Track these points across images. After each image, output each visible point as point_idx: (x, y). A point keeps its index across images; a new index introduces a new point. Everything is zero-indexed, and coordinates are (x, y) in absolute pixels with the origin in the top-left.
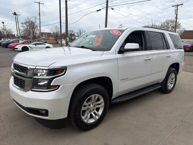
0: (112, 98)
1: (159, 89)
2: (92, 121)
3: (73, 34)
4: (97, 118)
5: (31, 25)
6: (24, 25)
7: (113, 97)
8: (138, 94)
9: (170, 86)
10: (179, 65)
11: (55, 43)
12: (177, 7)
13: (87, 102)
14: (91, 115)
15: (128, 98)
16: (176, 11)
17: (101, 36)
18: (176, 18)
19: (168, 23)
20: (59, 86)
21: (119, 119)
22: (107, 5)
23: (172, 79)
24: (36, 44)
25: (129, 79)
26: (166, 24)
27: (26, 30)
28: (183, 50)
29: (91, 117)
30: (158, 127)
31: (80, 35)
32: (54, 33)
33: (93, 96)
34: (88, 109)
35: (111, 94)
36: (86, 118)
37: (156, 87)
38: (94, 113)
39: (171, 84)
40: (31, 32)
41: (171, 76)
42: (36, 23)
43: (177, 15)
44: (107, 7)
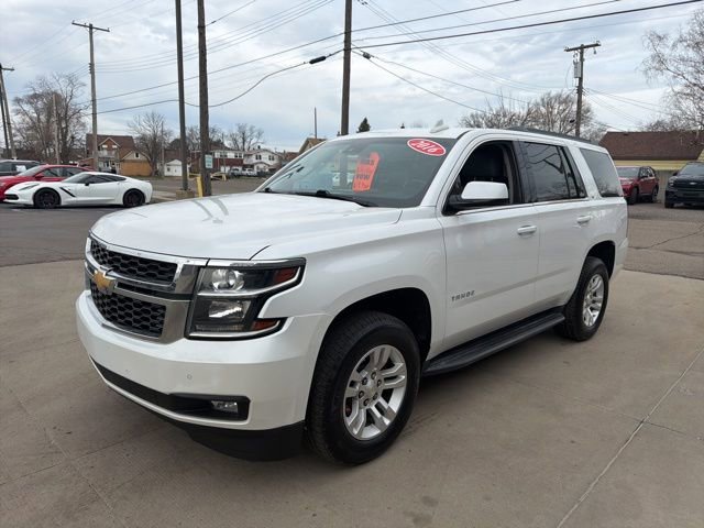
0: (428, 358)
1: (556, 327)
2: (372, 433)
3: (215, 140)
4: (387, 422)
5: (55, 108)
6: (26, 107)
7: (431, 355)
8: (500, 342)
9: (590, 316)
10: (614, 247)
11: (151, 175)
12: (582, 53)
13: (359, 370)
14: (369, 415)
15: (470, 359)
16: (579, 67)
17: (376, 158)
18: (580, 90)
19: (548, 104)
20: (283, 320)
21: (449, 425)
22: (348, 41)
23: (595, 294)
24: (87, 181)
25: (476, 294)
26: (543, 110)
27: (34, 126)
28: (622, 201)
29: (370, 420)
30: (573, 442)
31: (240, 145)
32: (143, 138)
33: (376, 350)
34: (361, 393)
35: (425, 344)
36: (355, 423)
37: (550, 320)
38: (378, 407)
39: (592, 309)
40: (55, 134)
41: (593, 285)
42: (74, 100)
43: (581, 79)
44: (347, 50)
